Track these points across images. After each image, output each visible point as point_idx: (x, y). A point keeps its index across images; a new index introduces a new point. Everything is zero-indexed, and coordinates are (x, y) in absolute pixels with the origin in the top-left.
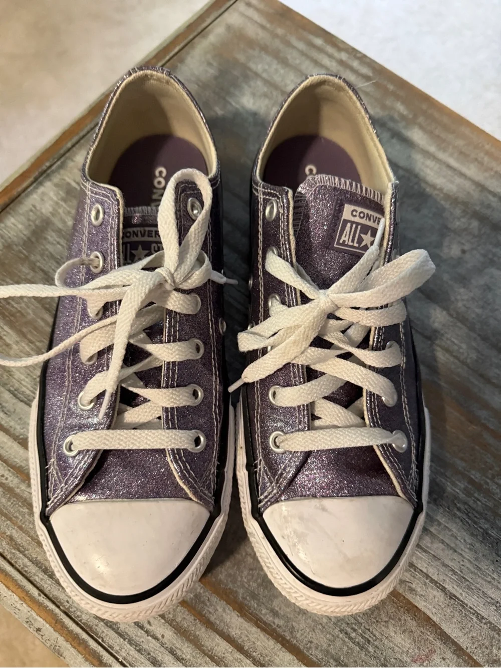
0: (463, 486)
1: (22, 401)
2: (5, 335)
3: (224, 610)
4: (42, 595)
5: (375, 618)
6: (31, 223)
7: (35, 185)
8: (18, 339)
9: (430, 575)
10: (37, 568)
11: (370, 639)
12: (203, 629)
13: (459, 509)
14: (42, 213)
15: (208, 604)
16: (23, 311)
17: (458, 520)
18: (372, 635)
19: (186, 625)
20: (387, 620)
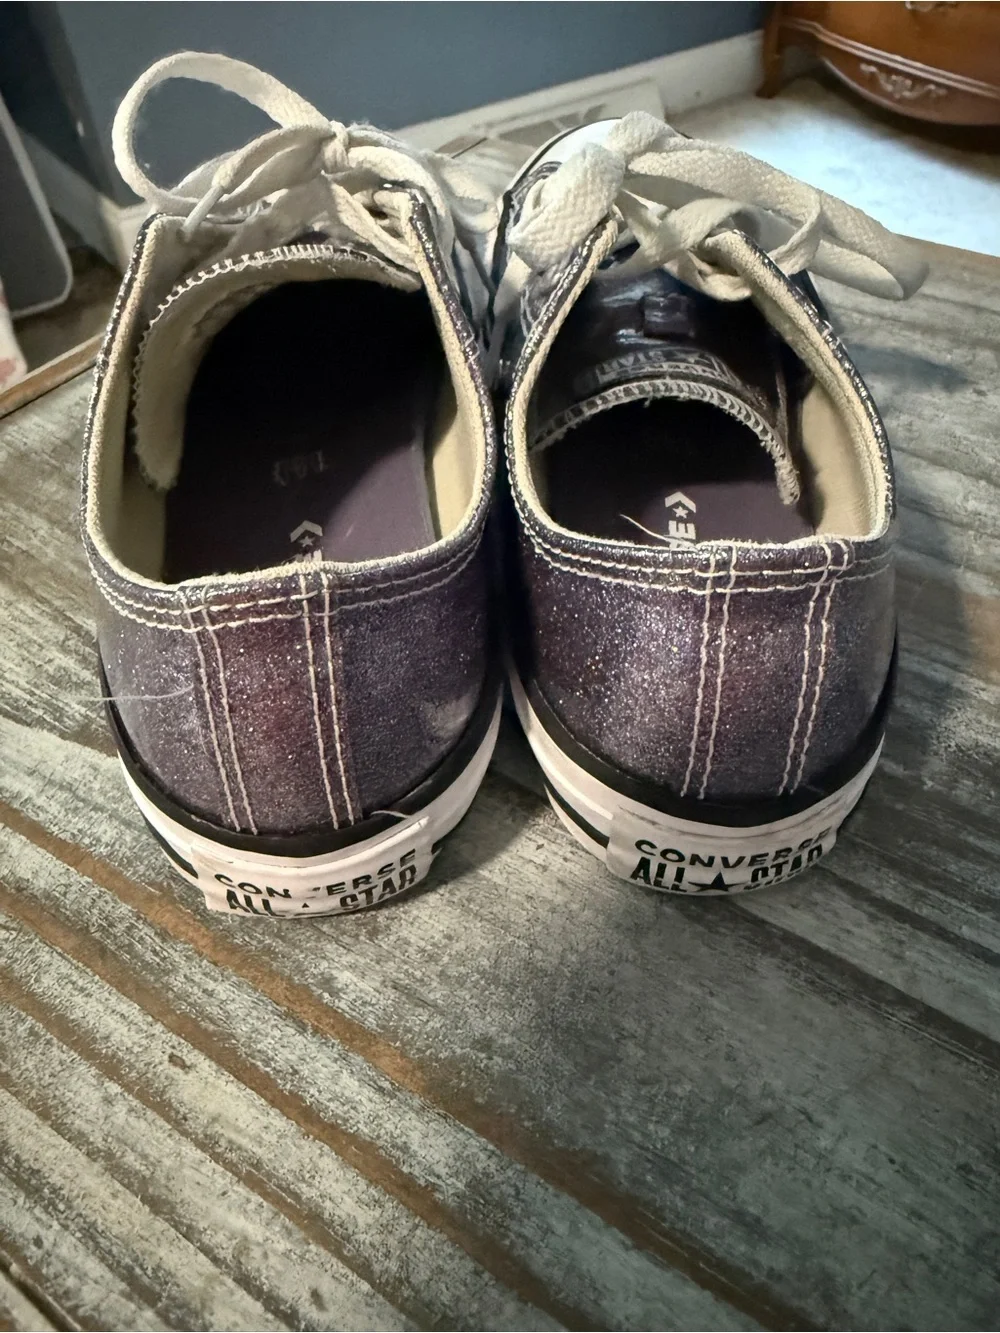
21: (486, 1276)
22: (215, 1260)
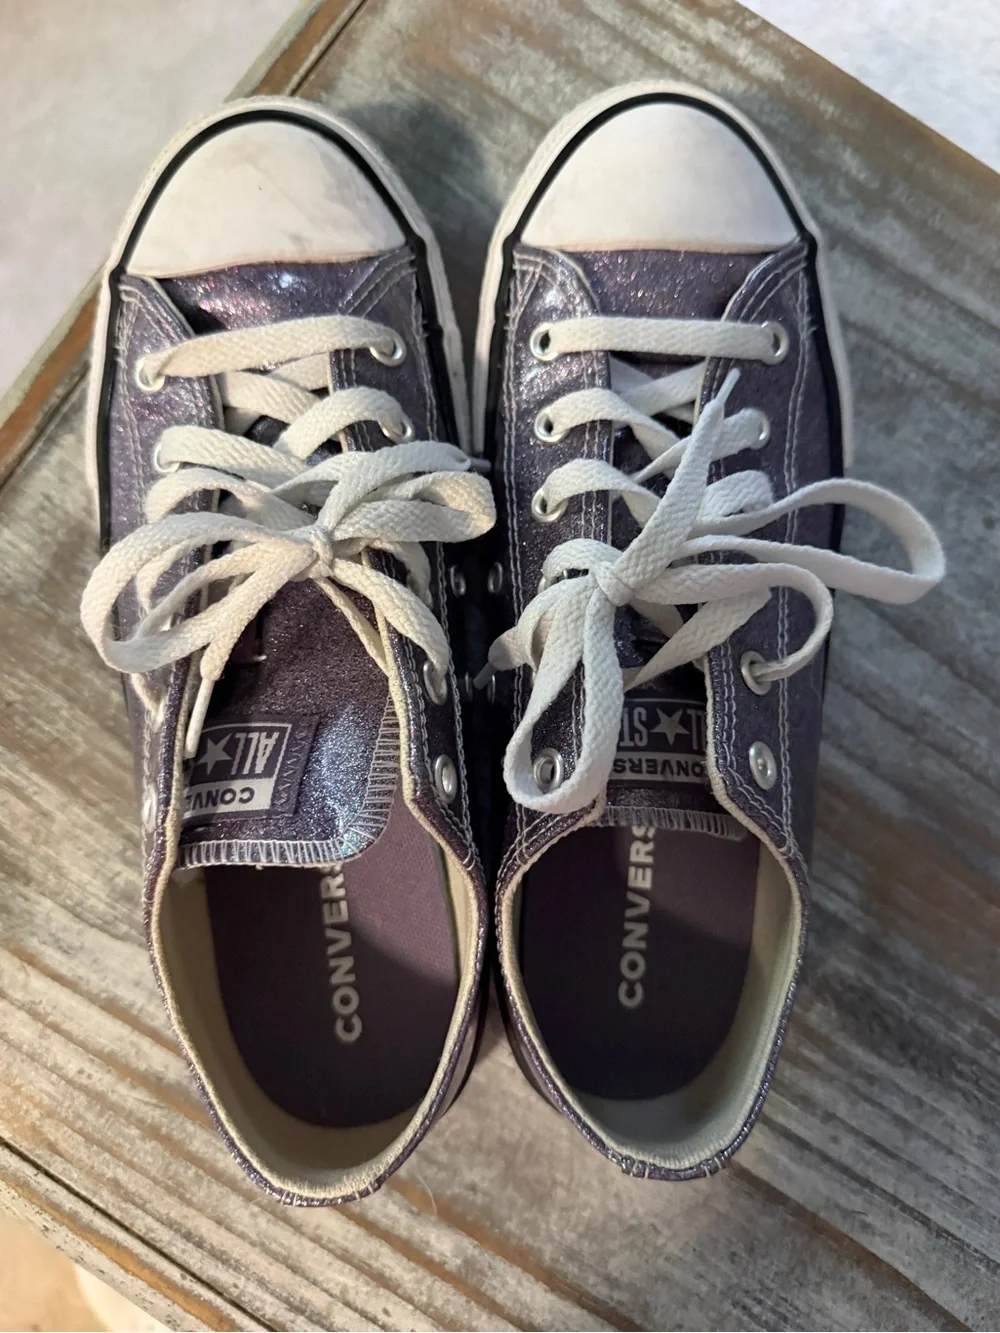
0: (968, 1029)
1: (93, 926)
2: (36, 793)
3: (520, 1283)
4: (189, 1277)
5: (797, 1279)
6: (48, 539)
7: (40, 444)
8: (64, 799)
10: (172, 1233)
11: (788, 1315)
12: (484, 1317)
13: (960, 1074)
14: (67, 513)
15: (490, 1273)
16: (64, 739)
17: (958, 1095)
18: (791, 1309)
19: (452, 1312)
20: (818, 1280)
21: (473, 1303)
22: (331, 1295)
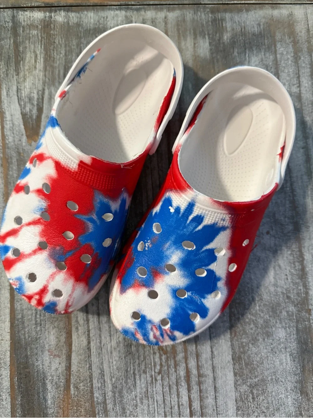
9: (90, 332)
